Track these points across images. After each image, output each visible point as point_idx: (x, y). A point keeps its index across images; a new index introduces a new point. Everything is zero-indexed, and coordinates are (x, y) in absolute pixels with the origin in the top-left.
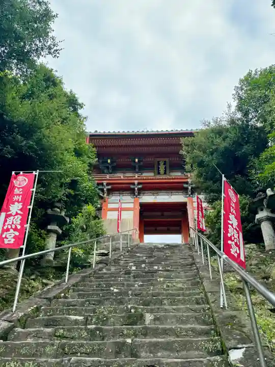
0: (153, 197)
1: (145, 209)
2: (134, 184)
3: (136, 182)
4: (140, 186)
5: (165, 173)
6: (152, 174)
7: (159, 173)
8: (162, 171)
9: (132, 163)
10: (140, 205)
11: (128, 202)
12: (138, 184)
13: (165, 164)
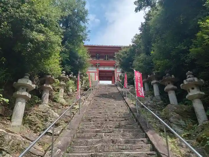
0: (103, 68)
1: (100, 72)
2: (97, 63)
3: (98, 63)
4: (99, 64)
5: (108, 60)
6: (103, 60)
7: (105, 60)
8: (106, 59)
9: (96, 55)
10: (99, 71)
11: (95, 70)
12: (98, 64)
13: (108, 56)
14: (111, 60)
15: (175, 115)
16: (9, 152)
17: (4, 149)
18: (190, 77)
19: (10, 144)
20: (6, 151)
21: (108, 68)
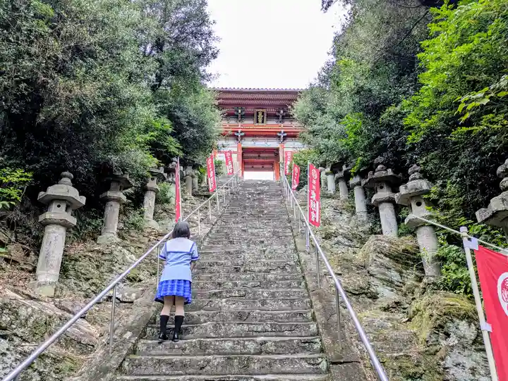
0: (253, 142)
1: (245, 151)
2: (238, 132)
3: (240, 130)
4: (242, 134)
5: (263, 122)
6: (252, 122)
7: (258, 122)
8: (260, 121)
9: (236, 113)
10: (243, 149)
11: (232, 146)
12: (242, 132)
13: (263, 114)
14: (269, 123)
15: (380, 260)
16: (29, 338)
17: (18, 333)
18: (414, 179)
19: (30, 323)
20: (21, 337)
21: (264, 143)
